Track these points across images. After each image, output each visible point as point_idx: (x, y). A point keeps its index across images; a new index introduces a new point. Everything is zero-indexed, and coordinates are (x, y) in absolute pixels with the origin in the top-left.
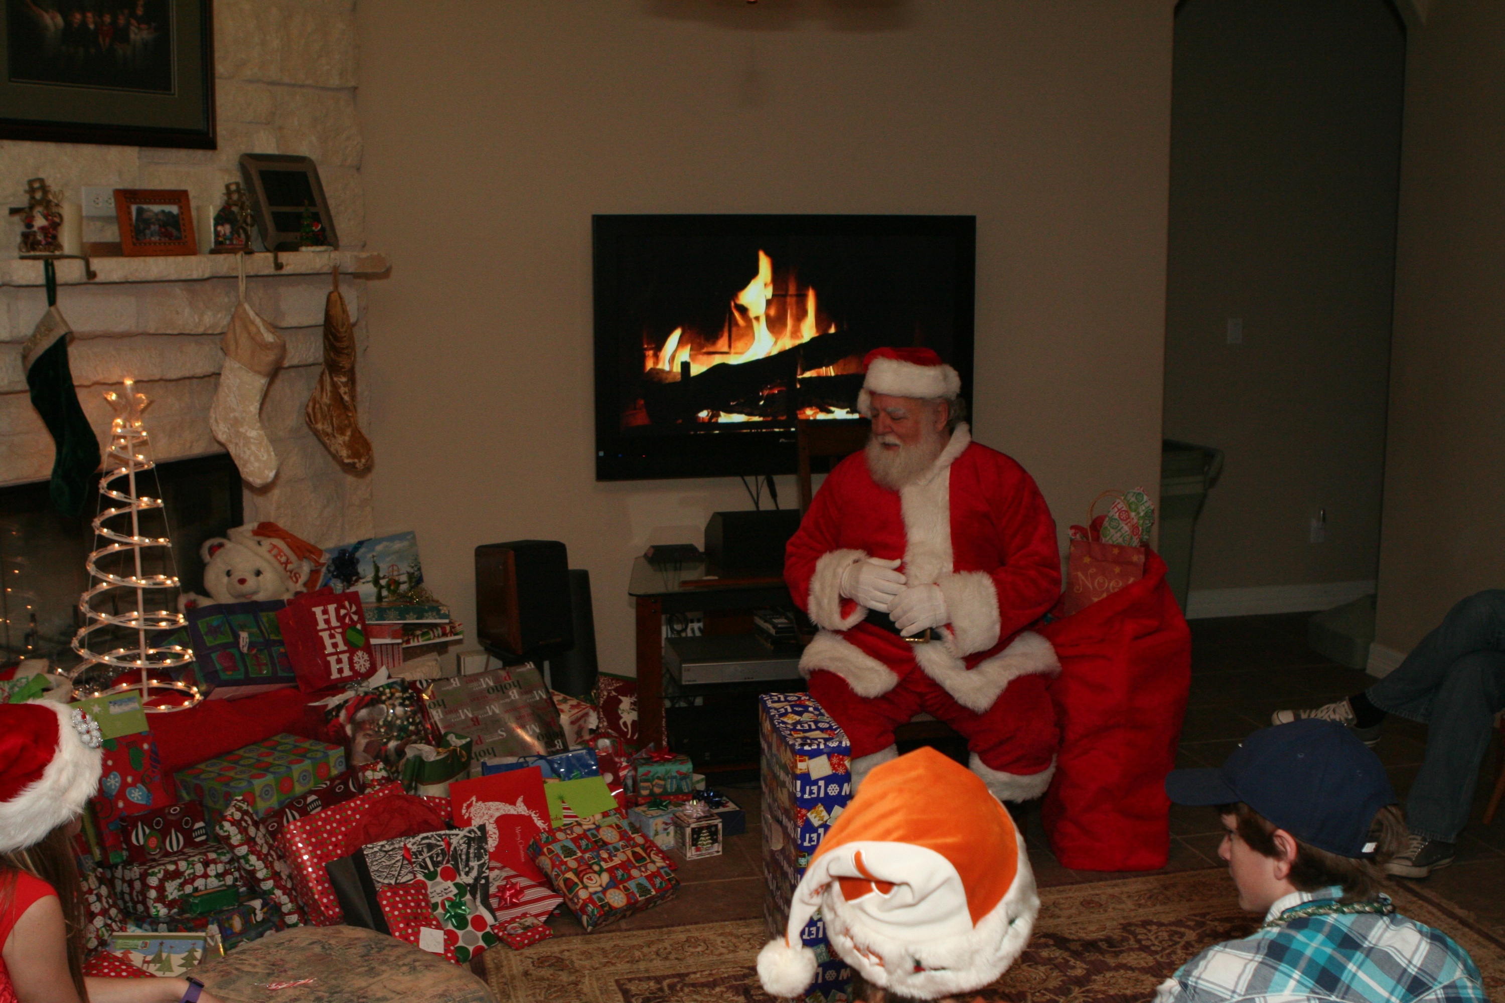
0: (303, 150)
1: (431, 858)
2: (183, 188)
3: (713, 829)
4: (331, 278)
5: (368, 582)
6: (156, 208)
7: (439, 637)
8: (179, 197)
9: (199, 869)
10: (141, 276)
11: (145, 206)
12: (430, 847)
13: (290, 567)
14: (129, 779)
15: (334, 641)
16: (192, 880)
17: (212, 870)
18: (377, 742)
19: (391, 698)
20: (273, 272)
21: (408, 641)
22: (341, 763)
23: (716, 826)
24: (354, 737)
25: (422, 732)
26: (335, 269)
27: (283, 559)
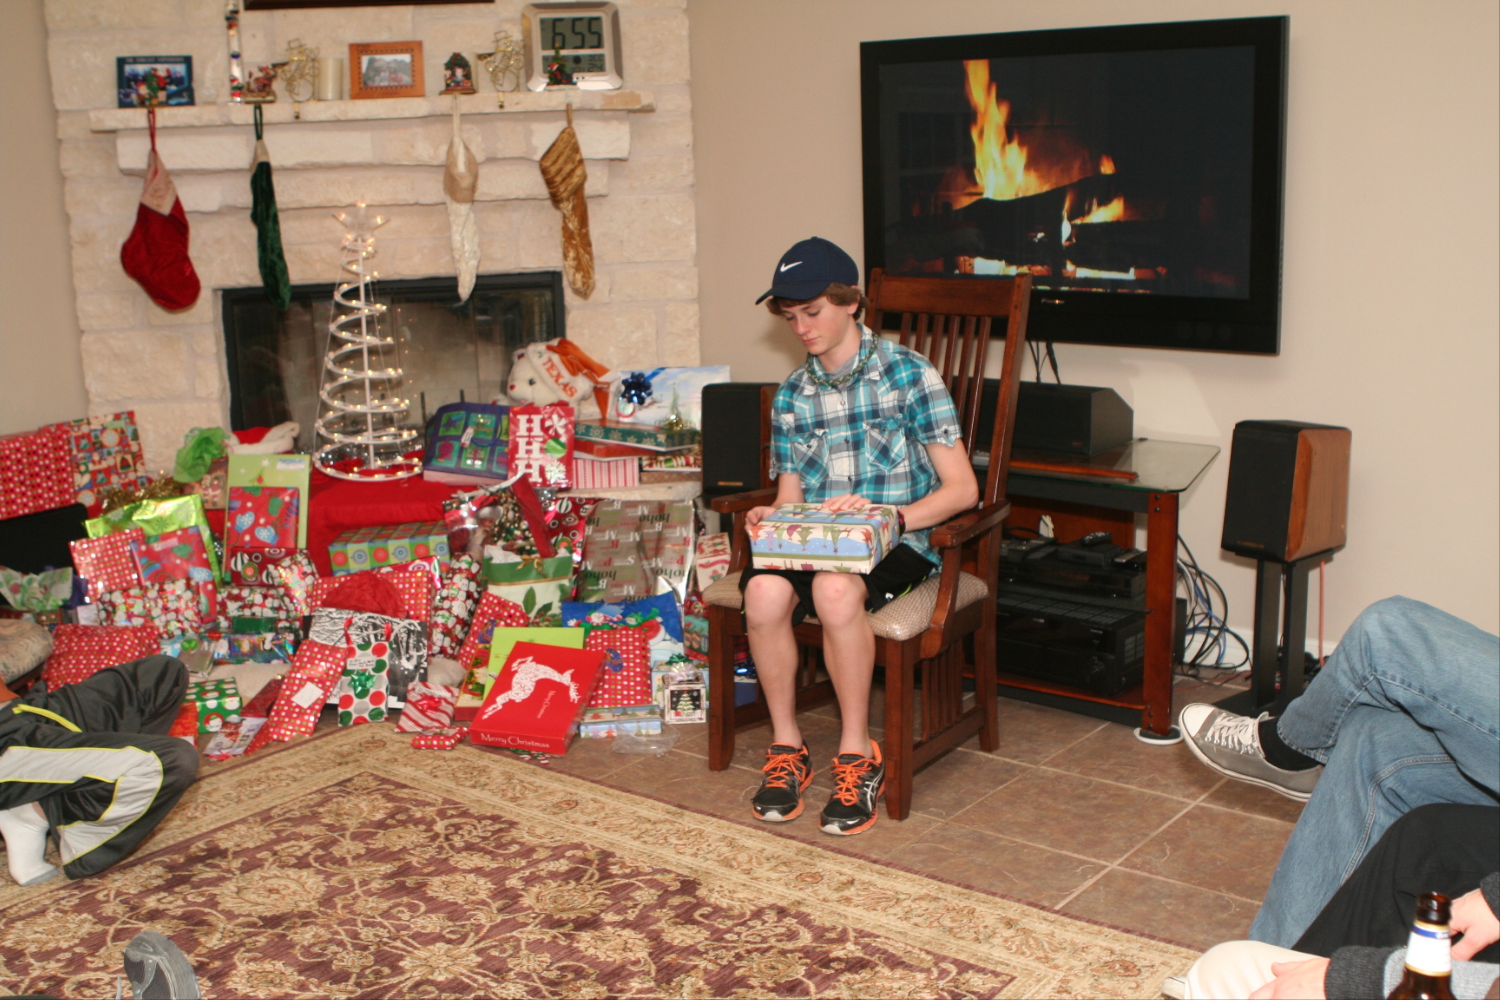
1: (376, 636)
2: (418, 38)
3: (695, 694)
4: (565, 114)
5: (665, 407)
6: (389, 58)
7: (682, 466)
8: (413, 48)
9: (258, 599)
10: (351, 116)
11: (378, 57)
12: (376, 627)
13: (561, 381)
14: (262, 521)
16: (251, 606)
17: (269, 602)
18: (490, 539)
19: (506, 502)
20: (498, 110)
21: (651, 465)
22: (442, 549)
23: (699, 691)
24: (475, 531)
25: (532, 540)
26: (569, 106)
27: (555, 373)
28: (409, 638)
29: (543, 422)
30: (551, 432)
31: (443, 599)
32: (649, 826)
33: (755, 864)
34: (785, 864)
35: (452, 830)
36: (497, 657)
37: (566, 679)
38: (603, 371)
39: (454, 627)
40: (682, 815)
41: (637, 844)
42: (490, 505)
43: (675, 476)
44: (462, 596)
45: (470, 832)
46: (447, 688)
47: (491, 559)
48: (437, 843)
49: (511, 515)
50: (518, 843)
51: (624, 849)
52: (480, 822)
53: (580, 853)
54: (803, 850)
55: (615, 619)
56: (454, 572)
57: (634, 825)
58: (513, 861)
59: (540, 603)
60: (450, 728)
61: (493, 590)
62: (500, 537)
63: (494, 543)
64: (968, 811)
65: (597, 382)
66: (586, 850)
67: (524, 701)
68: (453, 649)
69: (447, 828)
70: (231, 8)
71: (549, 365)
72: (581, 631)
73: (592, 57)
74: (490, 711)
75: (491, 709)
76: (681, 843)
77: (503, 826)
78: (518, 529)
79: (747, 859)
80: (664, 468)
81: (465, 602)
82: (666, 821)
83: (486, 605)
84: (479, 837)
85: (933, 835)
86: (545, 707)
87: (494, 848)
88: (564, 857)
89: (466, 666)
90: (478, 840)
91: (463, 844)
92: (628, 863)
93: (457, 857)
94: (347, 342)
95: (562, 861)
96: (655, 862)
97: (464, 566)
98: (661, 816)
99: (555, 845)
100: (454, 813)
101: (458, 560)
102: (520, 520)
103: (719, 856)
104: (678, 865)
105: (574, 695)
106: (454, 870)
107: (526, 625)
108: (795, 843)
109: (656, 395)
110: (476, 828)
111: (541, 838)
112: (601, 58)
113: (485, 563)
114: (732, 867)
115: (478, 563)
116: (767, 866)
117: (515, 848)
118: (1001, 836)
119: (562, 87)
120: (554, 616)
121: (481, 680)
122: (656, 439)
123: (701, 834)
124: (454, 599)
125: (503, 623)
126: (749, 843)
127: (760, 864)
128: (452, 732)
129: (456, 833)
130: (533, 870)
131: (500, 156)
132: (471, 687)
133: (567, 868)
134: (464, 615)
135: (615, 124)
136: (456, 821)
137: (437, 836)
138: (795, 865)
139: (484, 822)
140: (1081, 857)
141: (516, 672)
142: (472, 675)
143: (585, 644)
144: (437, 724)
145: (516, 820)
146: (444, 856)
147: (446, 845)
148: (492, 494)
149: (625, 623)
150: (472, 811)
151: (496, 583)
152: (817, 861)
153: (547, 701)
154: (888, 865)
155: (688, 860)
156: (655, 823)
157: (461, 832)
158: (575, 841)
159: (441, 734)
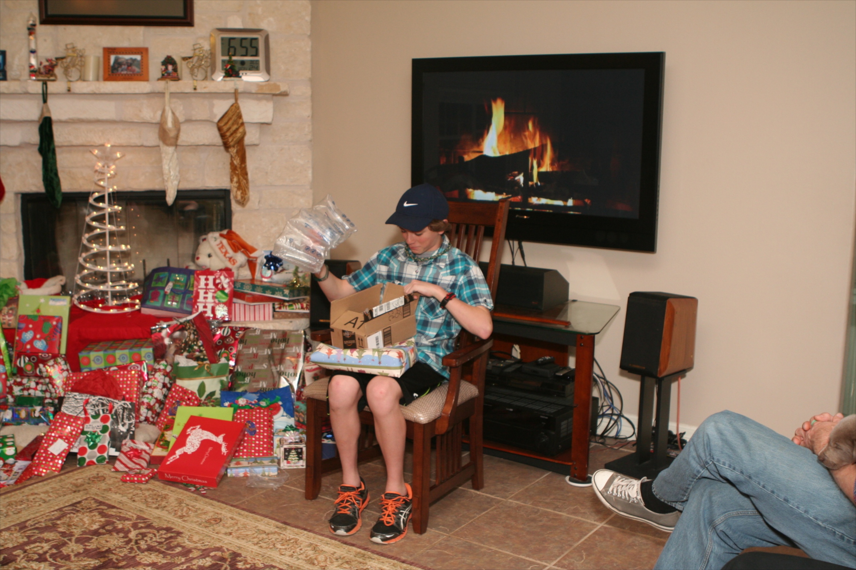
0: (263, 25)
1: (103, 410)
2: (146, 46)
3: (299, 450)
4: (233, 95)
5: (290, 273)
6: (127, 57)
7: (299, 309)
8: (143, 51)
9: (33, 384)
10: (102, 91)
11: (121, 56)
12: (103, 405)
13: (228, 255)
14: (38, 336)
15: (206, 295)
17: (40, 387)
18: (179, 351)
19: (189, 329)
20: (193, 91)
21: (280, 308)
22: (149, 356)
23: (301, 449)
24: (170, 345)
25: (205, 352)
26: (236, 90)
27: (224, 250)
28: (124, 412)
29: (215, 280)
30: (220, 286)
31: (148, 387)
32: (264, 536)
33: (328, 563)
34: (347, 562)
35: (140, 537)
36: (179, 425)
37: (220, 439)
38: (253, 250)
39: (154, 405)
40: (285, 529)
41: (256, 548)
42: (179, 330)
43: (294, 315)
44: (160, 385)
45: (151, 538)
46: (147, 444)
47: (178, 363)
48: (130, 546)
49: (192, 337)
50: (181, 546)
51: (247, 551)
52: (158, 532)
53: (219, 554)
54: (359, 553)
55: (253, 402)
56: (156, 371)
57: (255, 535)
58: (176, 558)
59: (208, 391)
60: (146, 469)
61: (179, 382)
62: (185, 350)
63: (181, 354)
64: (463, 528)
65: (249, 257)
66: (223, 551)
67: (193, 453)
68: (153, 418)
69: (137, 536)
70: (31, 22)
71: (220, 245)
72: (231, 410)
73: (252, 62)
74: (171, 459)
75: (172, 458)
76: (283, 547)
77: (173, 535)
78: (196, 345)
79: (323, 559)
80: (288, 310)
81: (161, 389)
82: (275, 533)
83: (174, 392)
84: (157, 542)
85: (440, 544)
86: (205, 457)
87: (165, 549)
88: (209, 556)
89: (160, 429)
90: (156, 544)
91: (146, 547)
92: (249, 561)
93: (141, 555)
94: (96, 228)
95: (207, 559)
96: (266, 560)
97: (162, 367)
98: (272, 529)
99: (204, 548)
100: (143, 525)
101: (158, 364)
102: (197, 340)
103: (306, 557)
104: (280, 562)
105: (224, 450)
106: (139, 564)
107: (199, 405)
108: (354, 548)
109: (285, 266)
110: (155, 536)
111: (196, 543)
112: (257, 62)
113: (175, 366)
114: (314, 564)
115: (171, 365)
116: (336, 564)
117: (179, 550)
118: (482, 545)
119: (232, 78)
120: (217, 399)
121: (168, 439)
122: (283, 292)
123: (296, 541)
124: (155, 387)
125: (184, 403)
126: (326, 548)
127: (332, 562)
128: (147, 472)
129: (142, 539)
130: (188, 564)
131: (194, 119)
132: (161, 443)
133: (210, 564)
134: (160, 397)
135: (264, 102)
136: (144, 530)
137: (130, 540)
138: (353, 563)
139: (161, 532)
140: (531, 560)
141: (189, 435)
142: (163, 435)
143: (234, 418)
144: (138, 467)
145: (181, 531)
146: (132, 555)
147: (135, 547)
148: (181, 323)
149: (259, 405)
150: (154, 524)
151: (181, 378)
152: (367, 561)
153: (207, 453)
154: (411, 564)
155: (286, 559)
156: (268, 534)
157: (145, 538)
158: (217, 546)
159: (140, 473)
